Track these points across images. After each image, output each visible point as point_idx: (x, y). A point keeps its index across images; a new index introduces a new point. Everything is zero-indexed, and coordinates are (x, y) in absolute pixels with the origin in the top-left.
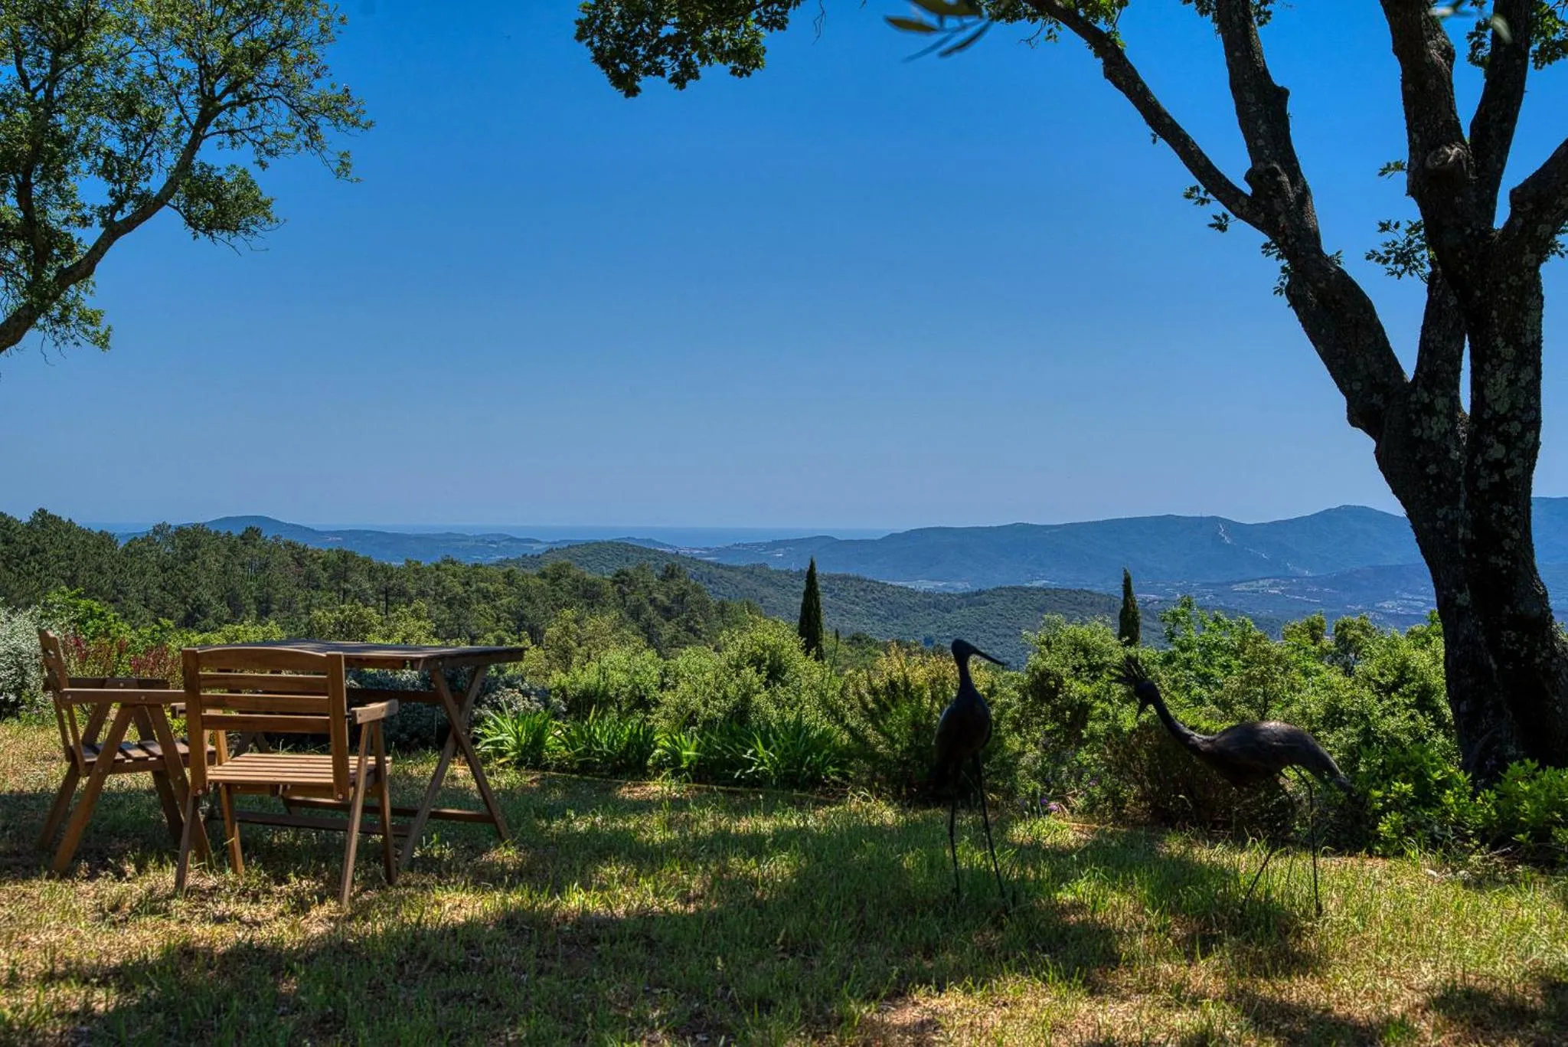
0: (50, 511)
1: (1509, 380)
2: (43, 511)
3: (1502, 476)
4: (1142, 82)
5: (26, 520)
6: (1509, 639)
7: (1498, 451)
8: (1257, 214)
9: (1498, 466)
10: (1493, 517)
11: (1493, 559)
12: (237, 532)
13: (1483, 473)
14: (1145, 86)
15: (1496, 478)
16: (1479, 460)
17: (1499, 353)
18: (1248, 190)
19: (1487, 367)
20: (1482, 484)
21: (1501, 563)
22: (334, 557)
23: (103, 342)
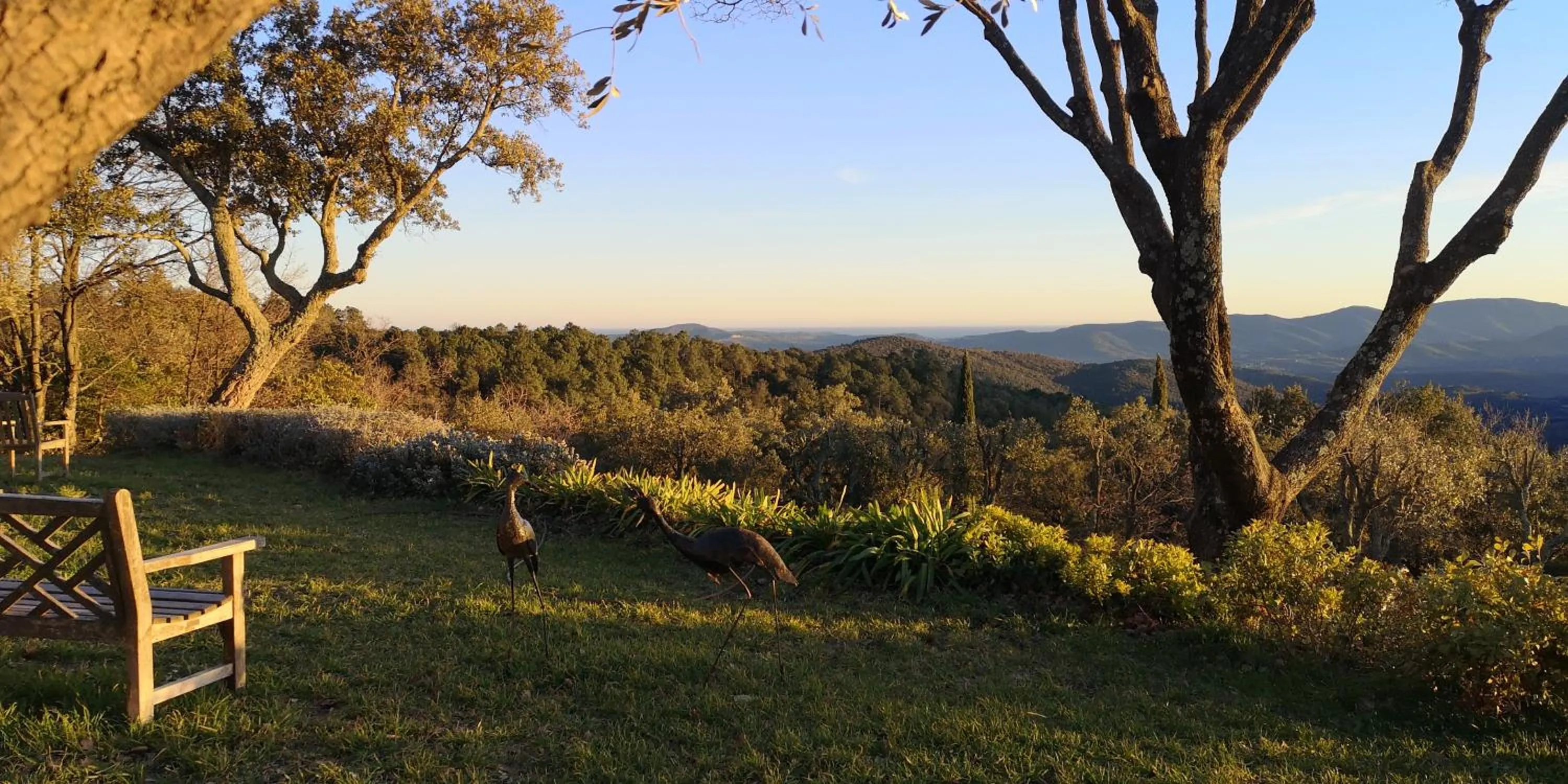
0: (574, 324)
1: (1196, 242)
2: (570, 324)
3: (1194, 311)
4: (1007, 41)
5: (562, 328)
6: (1205, 425)
7: (1190, 293)
8: (1075, 128)
9: (1191, 303)
10: (1189, 339)
11: (1191, 369)
12: (674, 333)
13: (1182, 308)
14: (1009, 44)
15: (1190, 312)
16: (1178, 300)
17: (1189, 223)
18: (1070, 113)
19: (1182, 233)
20: (1181, 317)
21: (1196, 371)
22: (728, 346)
23: (455, 226)
